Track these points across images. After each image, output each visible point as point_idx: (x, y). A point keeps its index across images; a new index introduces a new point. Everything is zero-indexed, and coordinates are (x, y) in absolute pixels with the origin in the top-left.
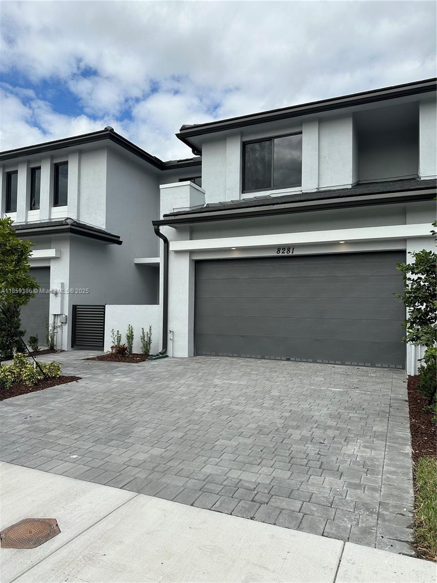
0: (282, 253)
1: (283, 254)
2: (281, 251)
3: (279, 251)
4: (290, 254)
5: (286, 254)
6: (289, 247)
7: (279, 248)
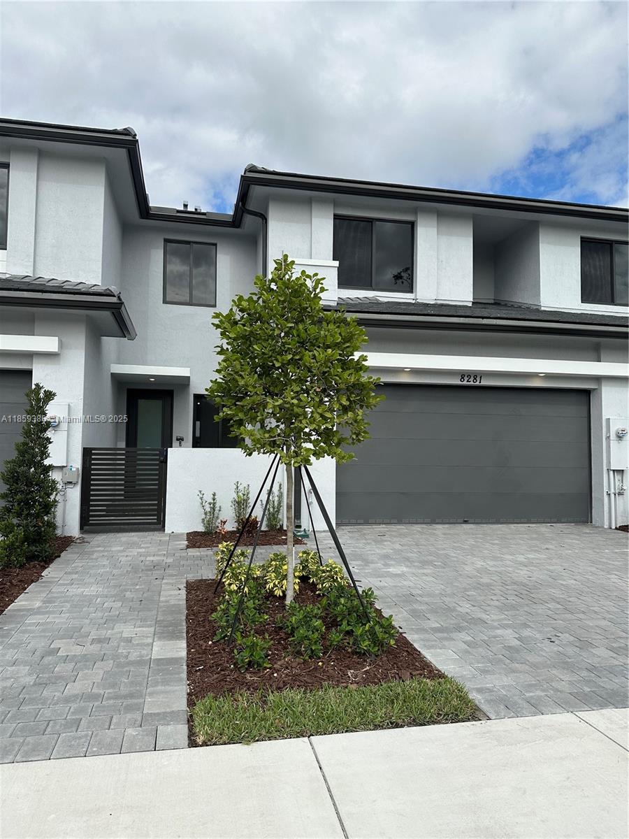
0: (468, 381)
1: (469, 383)
2: (466, 379)
3: (463, 378)
4: (478, 383)
5: (472, 383)
6: (476, 375)
7: (463, 374)
